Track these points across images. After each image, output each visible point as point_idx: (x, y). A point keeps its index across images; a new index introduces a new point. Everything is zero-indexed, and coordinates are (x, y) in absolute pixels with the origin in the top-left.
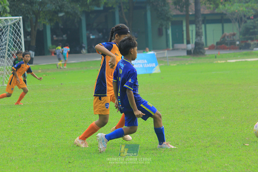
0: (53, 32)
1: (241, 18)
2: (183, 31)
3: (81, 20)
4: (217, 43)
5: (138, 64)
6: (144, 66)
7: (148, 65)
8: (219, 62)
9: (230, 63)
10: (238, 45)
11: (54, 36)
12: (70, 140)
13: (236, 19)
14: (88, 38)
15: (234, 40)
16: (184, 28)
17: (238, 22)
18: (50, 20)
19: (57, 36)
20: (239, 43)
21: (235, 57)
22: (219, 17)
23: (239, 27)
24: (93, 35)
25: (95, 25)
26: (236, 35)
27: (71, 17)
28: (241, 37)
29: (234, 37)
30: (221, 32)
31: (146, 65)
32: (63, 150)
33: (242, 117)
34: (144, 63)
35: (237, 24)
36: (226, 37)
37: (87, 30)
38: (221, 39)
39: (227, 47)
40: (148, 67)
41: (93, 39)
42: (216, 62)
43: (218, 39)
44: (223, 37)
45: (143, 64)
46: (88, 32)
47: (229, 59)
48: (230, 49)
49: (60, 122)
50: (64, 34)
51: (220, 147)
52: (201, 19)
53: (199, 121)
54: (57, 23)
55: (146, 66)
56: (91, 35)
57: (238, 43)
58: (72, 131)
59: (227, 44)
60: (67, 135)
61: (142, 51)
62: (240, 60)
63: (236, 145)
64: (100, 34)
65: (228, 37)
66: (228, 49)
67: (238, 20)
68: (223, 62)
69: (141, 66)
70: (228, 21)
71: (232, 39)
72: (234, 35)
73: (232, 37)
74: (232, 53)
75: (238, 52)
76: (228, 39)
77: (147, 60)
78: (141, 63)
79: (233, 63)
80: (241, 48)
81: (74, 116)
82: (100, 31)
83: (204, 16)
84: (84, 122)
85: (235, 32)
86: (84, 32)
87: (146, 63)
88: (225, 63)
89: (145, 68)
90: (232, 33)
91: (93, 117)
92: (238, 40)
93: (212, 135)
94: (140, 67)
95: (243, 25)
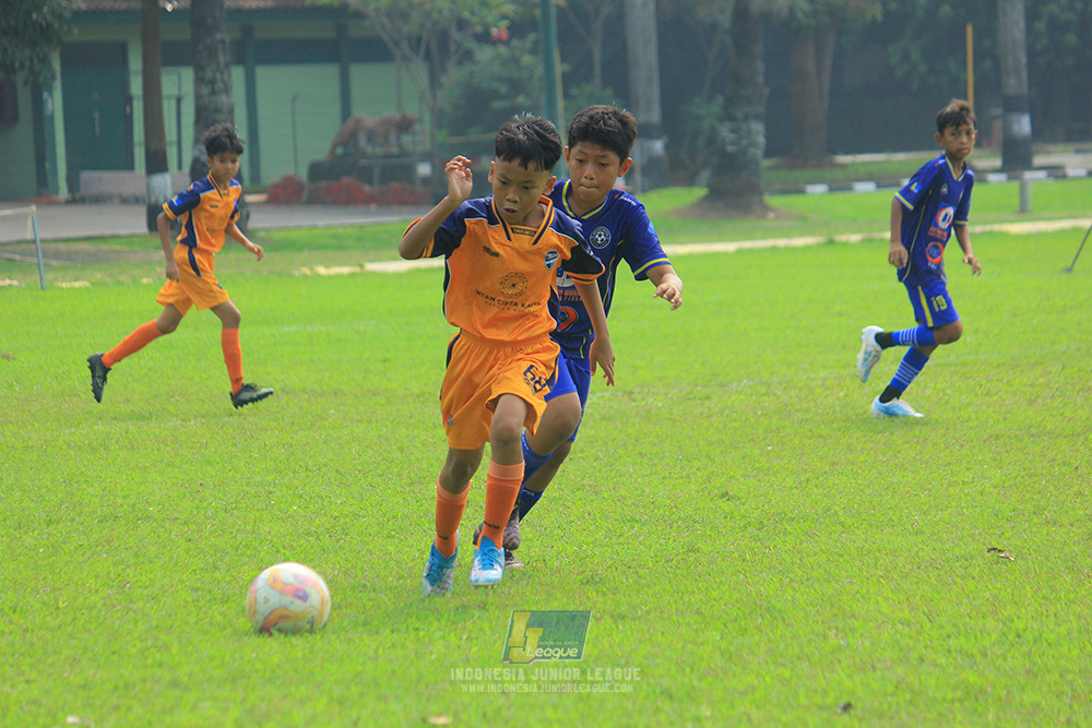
1: (443, 37)
2: (127, 100)
4: (316, 171)
8: (321, 270)
9: (383, 276)
10: (424, 181)
13: (415, 43)
15: (403, 154)
16: (136, 86)
17: (428, 57)
20: (433, 168)
22: (323, 31)
23: (434, 83)
28: (441, 135)
29: (407, 139)
30: (335, 109)
35: (421, 71)
36: (362, 139)
38: (334, 147)
39: (367, 189)
42: (305, 270)
43: (319, 148)
44: (348, 139)
47: (376, 259)
48: (383, 201)
52: (225, 35)
57: (424, 170)
59: (366, 175)
65: (371, 136)
66: (374, 205)
67: (428, 49)
68: (344, 270)
71: (393, 149)
72: (405, 125)
73: (393, 137)
74: (394, 222)
76: (370, 150)
79: (397, 276)
83: (245, 18)
85: (412, 109)
88: (351, 276)
92: (426, 157)
95: (454, 75)
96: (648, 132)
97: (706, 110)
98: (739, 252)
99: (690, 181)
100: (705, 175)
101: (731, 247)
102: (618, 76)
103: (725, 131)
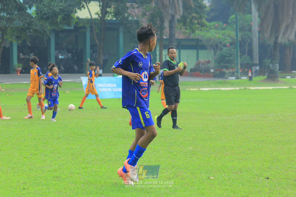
0: (20, 49)
1: (217, 45)
2: (156, 55)
3: (50, 39)
4: (191, 70)
5: (107, 87)
6: (113, 91)
7: (117, 89)
8: (192, 89)
9: (203, 91)
10: (212, 73)
11: (21, 54)
12: (28, 165)
13: (212, 46)
14: (57, 58)
15: (208, 67)
16: (158, 53)
17: (214, 49)
18: (18, 38)
19: (24, 54)
20: (214, 70)
21: (208, 86)
22: (194, 43)
23: (215, 54)
24: (62, 55)
25: (65, 44)
26: (211, 62)
27: (39, 35)
28: (216, 64)
29: (209, 65)
30: (195, 58)
31: (115, 88)
32: (19, 175)
33: (211, 148)
34: (113, 87)
35: (212, 52)
36: (200, 65)
37: (56, 49)
38: (195, 65)
39: (201, 74)
40: (117, 91)
41: (62, 59)
42: (189, 89)
44: (198, 64)
45: (111, 88)
46: (57, 52)
47: (202, 88)
48: (204, 76)
49: (19, 145)
50: (31, 53)
51: (183, 179)
52: (175, 44)
53: (165, 150)
54: (25, 41)
55: (115, 90)
56: (59, 55)
57: (212, 71)
58: (30, 155)
59: (201, 71)
60: (24, 159)
61: (112, 74)
62: (214, 89)
63: (201, 178)
64: (70, 55)
65: (202, 64)
66: (202, 77)
67: (214, 48)
68: (196, 89)
69: (110, 90)
70: (204, 47)
71: (207, 67)
72: (209, 62)
73: (206, 64)
74: (205, 80)
75: (212, 81)
76: (202, 66)
77: (116, 84)
78: (110, 87)
79: (206, 91)
80: (215, 76)
81: (35, 140)
82: (69, 51)
83: (179, 40)
84: (44, 146)
85: (210, 59)
86: (53, 51)
87: (115, 87)
88: (198, 91)
89: (114, 92)
90: (207, 60)
91: (55, 141)
92: (213, 68)
93: (177, 166)
94: (108, 91)
95: (219, 52)
96: (256, 65)
97: (267, 61)
98: (273, 89)
99: (264, 75)
100: (267, 74)
101: (271, 88)
102: (250, 54)
103: (271, 65)
